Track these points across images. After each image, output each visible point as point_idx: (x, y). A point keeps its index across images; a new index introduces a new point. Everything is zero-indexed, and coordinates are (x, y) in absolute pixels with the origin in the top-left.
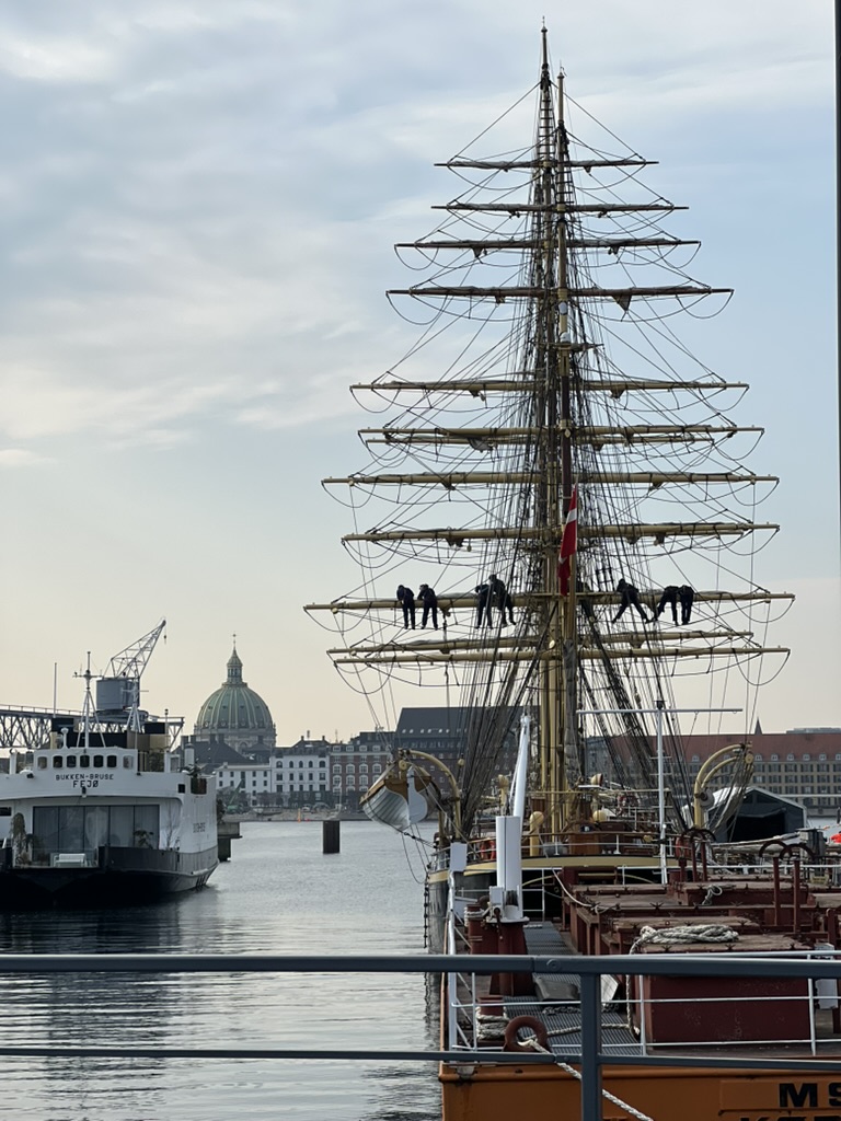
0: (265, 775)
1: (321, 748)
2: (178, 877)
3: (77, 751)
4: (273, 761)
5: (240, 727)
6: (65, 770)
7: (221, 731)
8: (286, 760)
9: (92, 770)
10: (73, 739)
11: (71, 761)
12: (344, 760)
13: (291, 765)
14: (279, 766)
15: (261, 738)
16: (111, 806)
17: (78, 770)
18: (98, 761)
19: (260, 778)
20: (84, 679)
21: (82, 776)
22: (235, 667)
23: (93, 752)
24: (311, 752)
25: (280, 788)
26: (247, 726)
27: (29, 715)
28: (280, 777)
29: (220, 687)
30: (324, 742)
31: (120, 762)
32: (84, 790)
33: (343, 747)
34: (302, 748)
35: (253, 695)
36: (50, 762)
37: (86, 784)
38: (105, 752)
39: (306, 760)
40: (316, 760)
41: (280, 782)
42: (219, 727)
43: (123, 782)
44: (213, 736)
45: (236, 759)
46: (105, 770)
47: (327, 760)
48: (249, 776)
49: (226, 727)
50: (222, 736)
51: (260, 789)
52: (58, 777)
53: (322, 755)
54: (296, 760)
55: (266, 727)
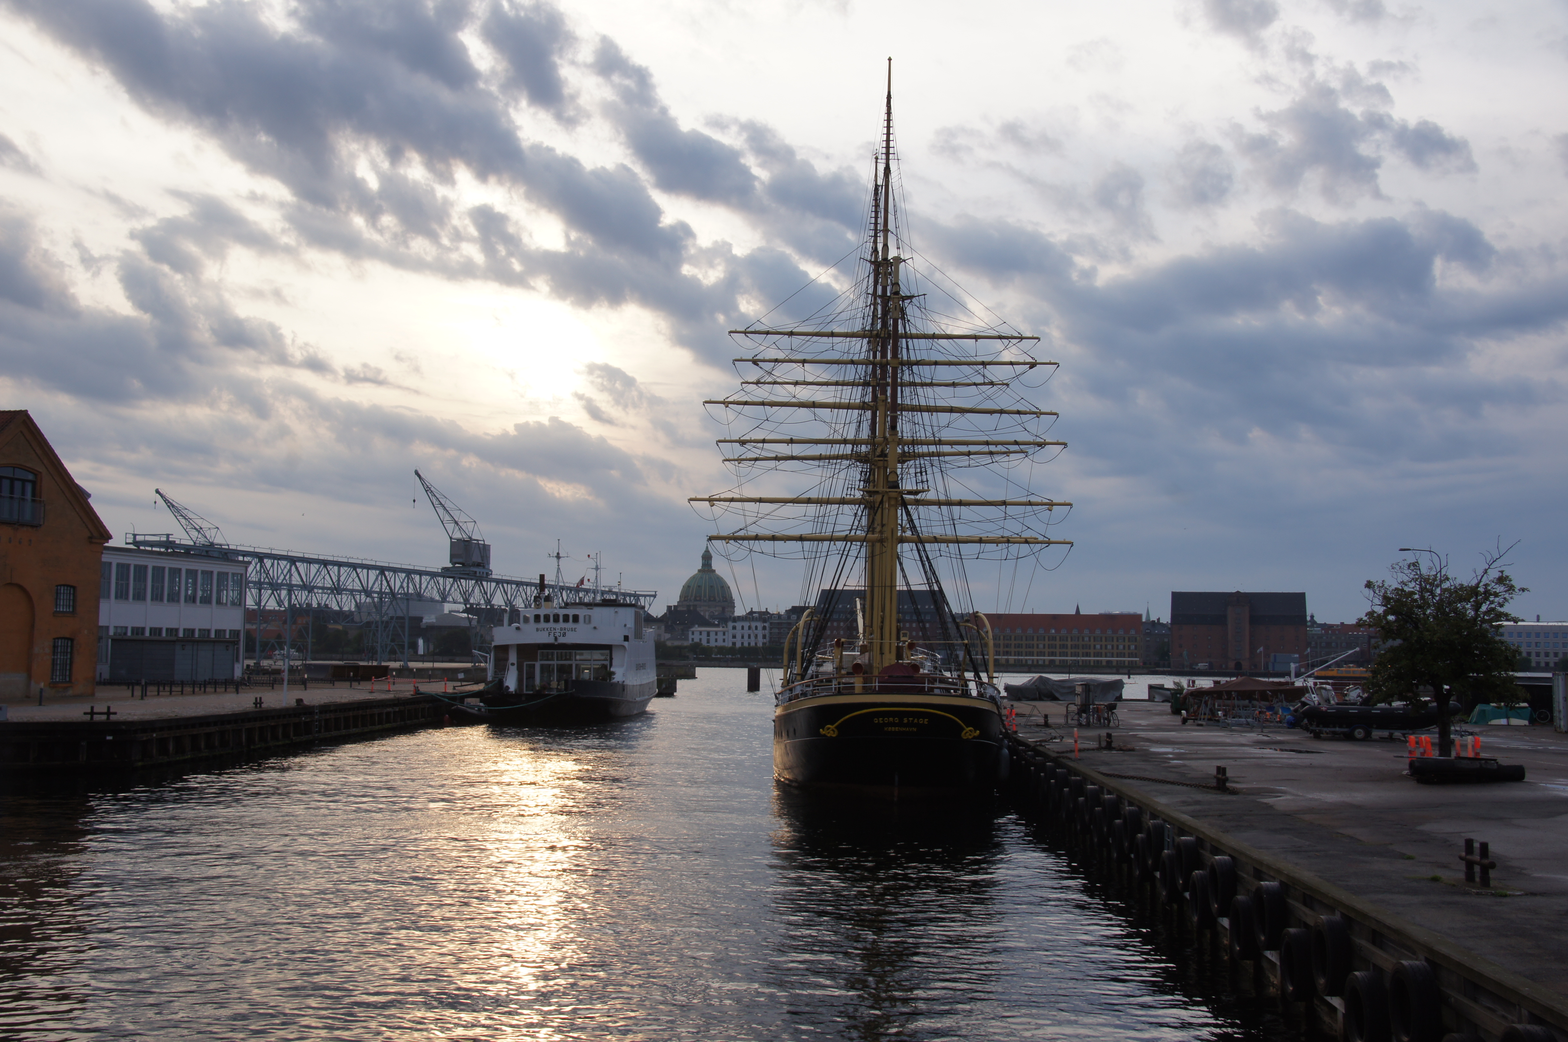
0: (724, 634)
1: (764, 616)
3: (549, 610)
4: (731, 624)
5: (710, 600)
6: (543, 625)
7: (696, 603)
8: (739, 625)
9: (561, 624)
11: (547, 618)
12: (780, 625)
13: (743, 628)
14: (734, 628)
15: (724, 608)
17: (552, 624)
18: (566, 618)
19: (720, 637)
20: (555, 559)
21: (555, 629)
22: (707, 558)
23: (562, 611)
24: (754, 619)
25: (734, 644)
26: (715, 600)
28: (734, 637)
29: (696, 572)
30: (767, 612)
31: (581, 619)
32: (556, 639)
33: (780, 617)
34: (751, 616)
35: (720, 580)
36: (532, 619)
37: (557, 634)
38: (571, 611)
39: (753, 624)
40: (760, 625)
41: (734, 640)
42: (695, 600)
43: (583, 634)
44: (689, 606)
45: (705, 623)
46: (570, 625)
47: (767, 625)
48: (712, 635)
49: (700, 600)
50: (695, 606)
51: (720, 643)
52: (537, 630)
53: (765, 621)
54: (746, 625)
55: (729, 602)
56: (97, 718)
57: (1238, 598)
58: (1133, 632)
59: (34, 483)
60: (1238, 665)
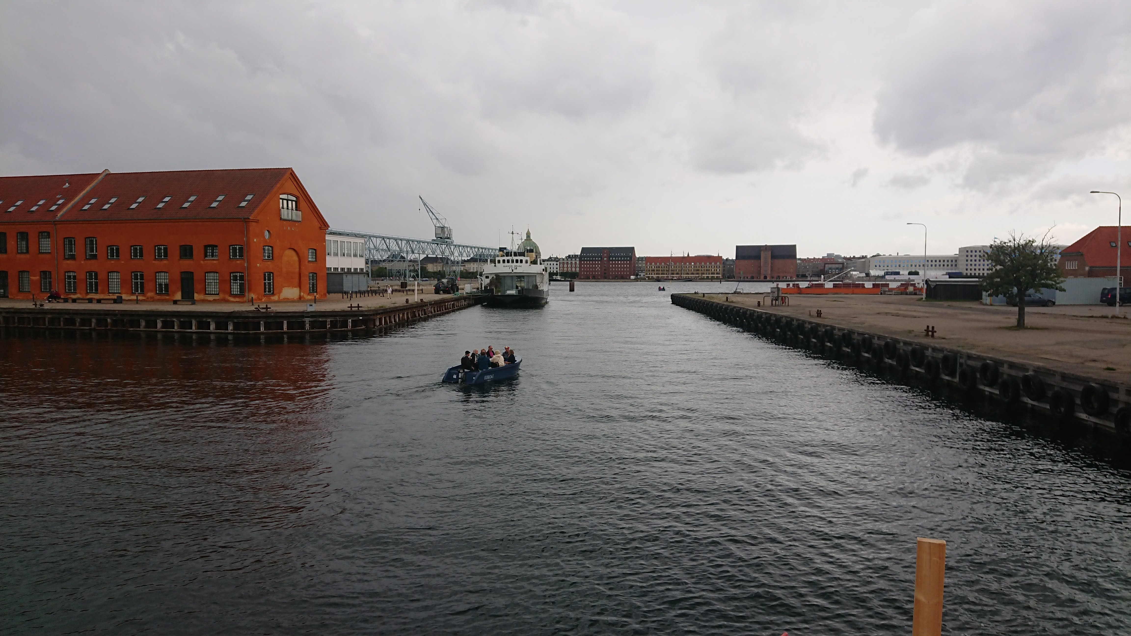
1: (556, 259)
2: (543, 298)
3: (509, 258)
4: (542, 263)
6: (506, 264)
8: (546, 263)
9: (515, 264)
10: (507, 254)
11: (508, 261)
12: (563, 263)
15: (537, 255)
16: (520, 277)
17: (510, 264)
18: (517, 261)
21: (512, 266)
22: (528, 235)
23: (515, 258)
24: (552, 261)
27: (467, 247)
31: (524, 261)
32: (512, 271)
33: (563, 259)
34: (550, 259)
36: (501, 262)
37: (513, 269)
38: (519, 258)
39: (552, 263)
40: (555, 263)
43: (525, 268)
46: (519, 264)
47: (558, 263)
52: (504, 266)
53: (557, 261)
54: (549, 263)
55: (538, 252)
56: (353, 309)
57: (766, 248)
58: (718, 263)
59: (296, 202)
60: (765, 277)
